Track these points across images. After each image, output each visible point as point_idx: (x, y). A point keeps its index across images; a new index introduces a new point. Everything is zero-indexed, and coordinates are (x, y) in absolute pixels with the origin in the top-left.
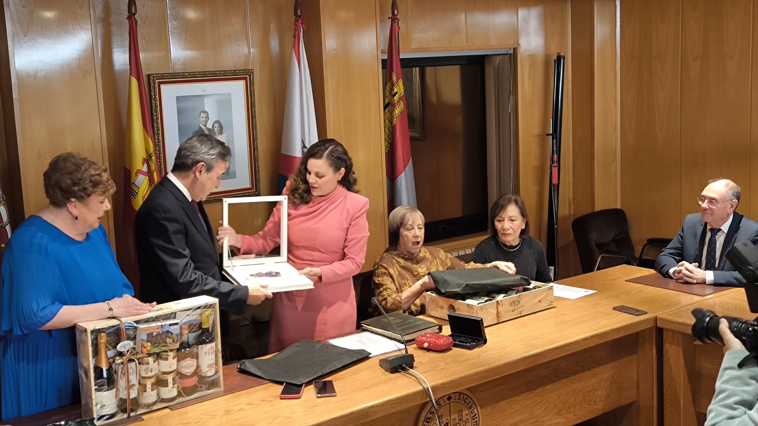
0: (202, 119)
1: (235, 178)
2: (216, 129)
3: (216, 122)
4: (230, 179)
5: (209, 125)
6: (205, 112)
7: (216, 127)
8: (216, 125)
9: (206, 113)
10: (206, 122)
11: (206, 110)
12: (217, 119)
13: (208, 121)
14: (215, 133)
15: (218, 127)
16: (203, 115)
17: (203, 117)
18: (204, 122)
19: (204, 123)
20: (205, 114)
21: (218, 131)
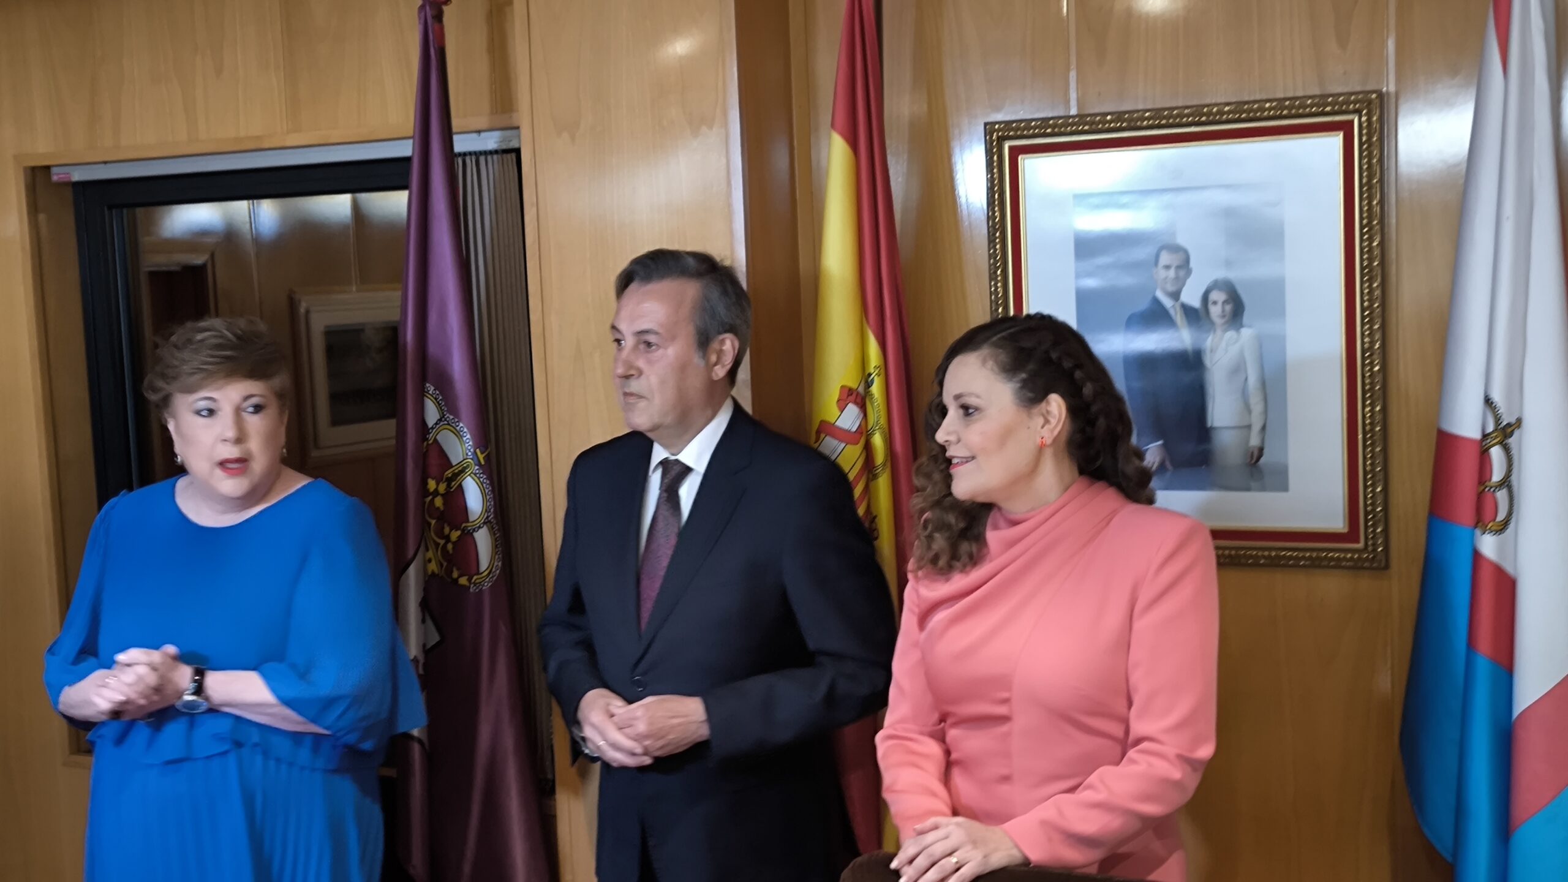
0: (1162, 273)
1: (1284, 487)
2: (1215, 311)
3: (1215, 286)
4: (1263, 489)
5: (1191, 296)
6: (1176, 249)
7: (1215, 303)
8: (1218, 296)
9: (1181, 254)
10: (1180, 282)
11: (1181, 241)
12: (1221, 274)
13: (1188, 281)
14: (1212, 323)
15: (1225, 302)
16: (1165, 258)
17: (1167, 267)
18: (1173, 285)
19: (1171, 288)
20: (1174, 256)
21: (1223, 316)
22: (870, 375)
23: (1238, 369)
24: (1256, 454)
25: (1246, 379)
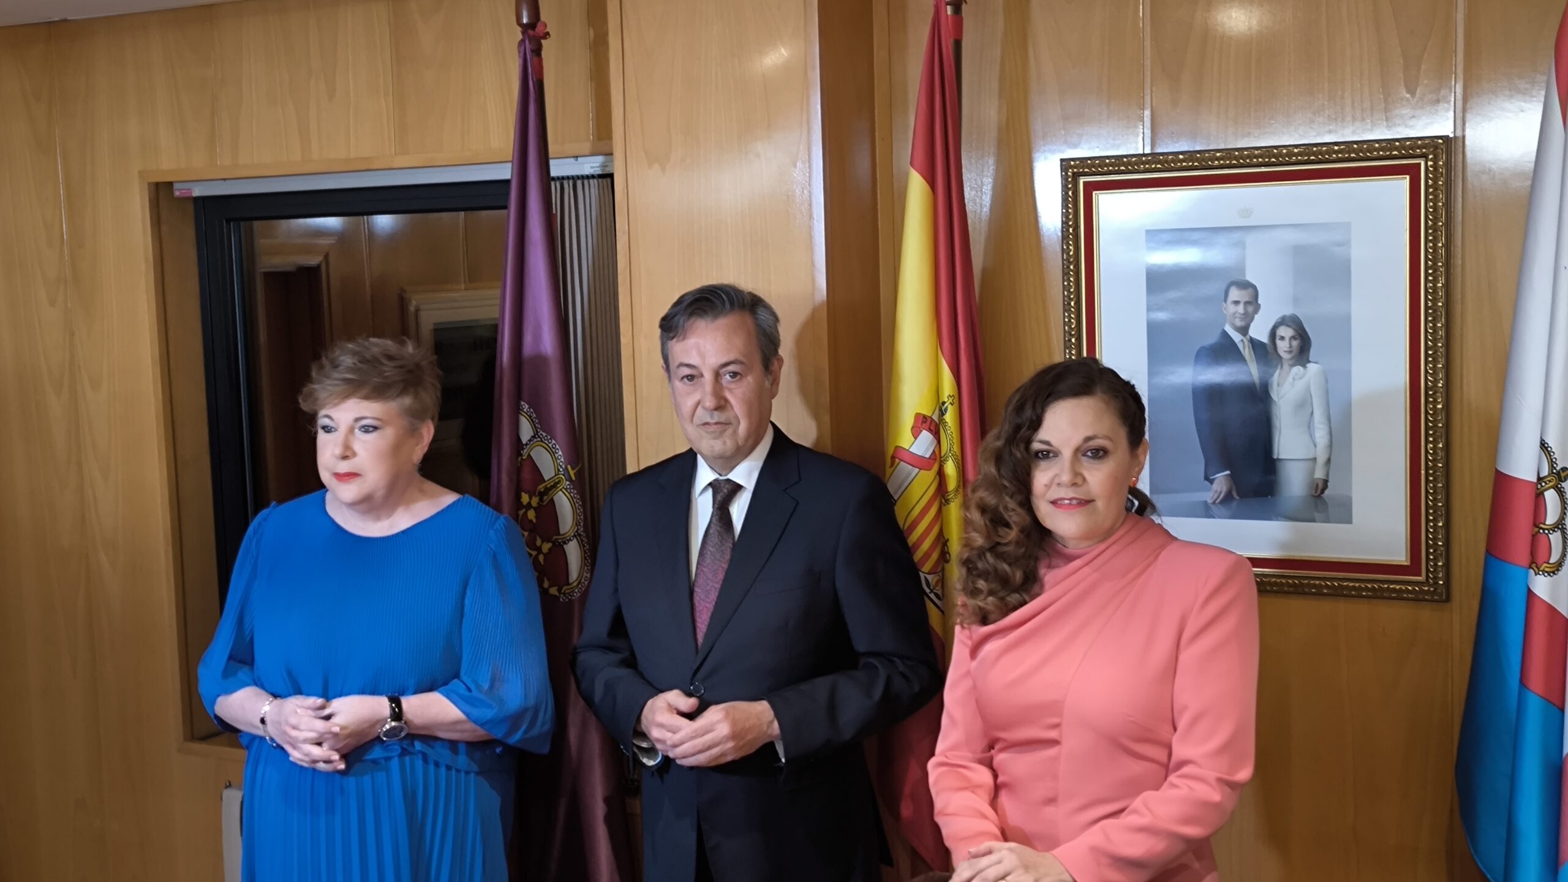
0: (1232, 308)
1: (1349, 521)
2: (1282, 346)
3: (1282, 322)
4: (1327, 520)
5: (1260, 331)
6: (1245, 285)
7: (1282, 338)
8: (1285, 332)
9: (1250, 290)
10: (1248, 318)
11: (1250, 277)
12: (1288, 311)
13: (1256, 317)
14: (1280, 357)
15: (1293, 338)
16: (1235, 294)
17: (1237, 303)
18: (1242, 320)
19: (1239, 323)
20: (1243, 292)
21: (1290, 352)
22: (944, 403)
23: (1304, 404)
24: (1320, 486)
25: (1312, 413)
